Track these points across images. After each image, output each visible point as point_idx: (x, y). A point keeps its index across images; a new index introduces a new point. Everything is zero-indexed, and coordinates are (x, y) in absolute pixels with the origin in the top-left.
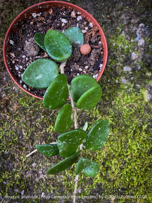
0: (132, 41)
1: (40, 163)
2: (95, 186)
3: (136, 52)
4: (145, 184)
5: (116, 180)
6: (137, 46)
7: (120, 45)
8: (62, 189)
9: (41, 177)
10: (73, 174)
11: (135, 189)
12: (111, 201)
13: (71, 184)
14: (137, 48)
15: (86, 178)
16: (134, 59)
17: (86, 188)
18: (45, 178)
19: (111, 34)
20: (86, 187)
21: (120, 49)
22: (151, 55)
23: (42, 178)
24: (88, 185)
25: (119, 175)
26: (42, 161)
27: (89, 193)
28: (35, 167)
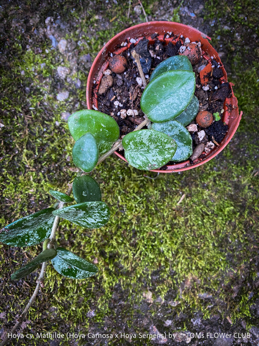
0: (47, 51)
1: (9, 309)
2: (111, 293)
3: (62, 64)
4: (183, 247)
5: (136, 267)
6: (61, 54)
7: (32, 69)
8: (66, 326)
9: (23, 328)
10: (67, 295)
11: (174, 262)
12: (148, 300)
13: (73, 310)
14: (61, 57)
15: (90, 290)
16: (64, 77)
17: (99, 305)
18: (30, 324)
19: (9, 61)
20: (98, 302)
21: (36, 74)
22: (86, 55)
23: (26, 327)
24: (100, 297)
25: (136, 256)
26: (10, 303)
27: (108, 308)
28: (7, 318)
